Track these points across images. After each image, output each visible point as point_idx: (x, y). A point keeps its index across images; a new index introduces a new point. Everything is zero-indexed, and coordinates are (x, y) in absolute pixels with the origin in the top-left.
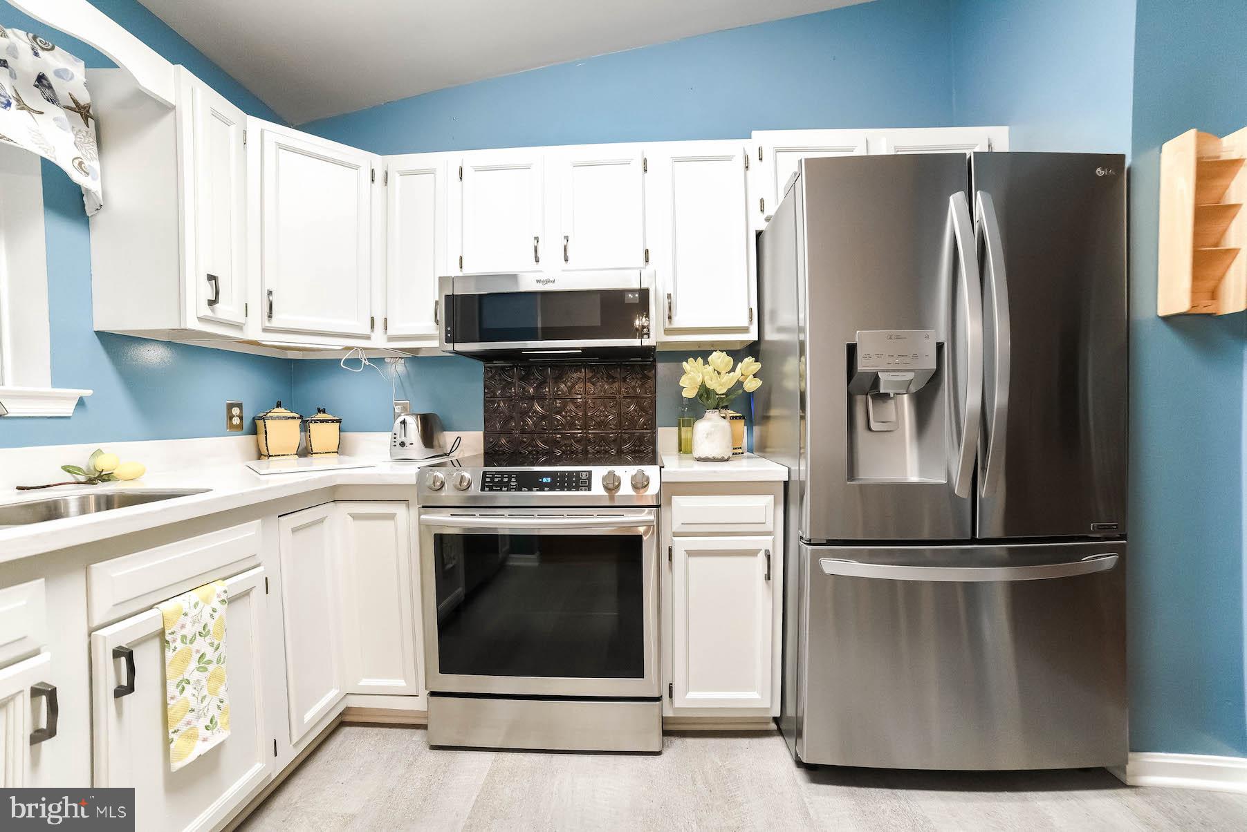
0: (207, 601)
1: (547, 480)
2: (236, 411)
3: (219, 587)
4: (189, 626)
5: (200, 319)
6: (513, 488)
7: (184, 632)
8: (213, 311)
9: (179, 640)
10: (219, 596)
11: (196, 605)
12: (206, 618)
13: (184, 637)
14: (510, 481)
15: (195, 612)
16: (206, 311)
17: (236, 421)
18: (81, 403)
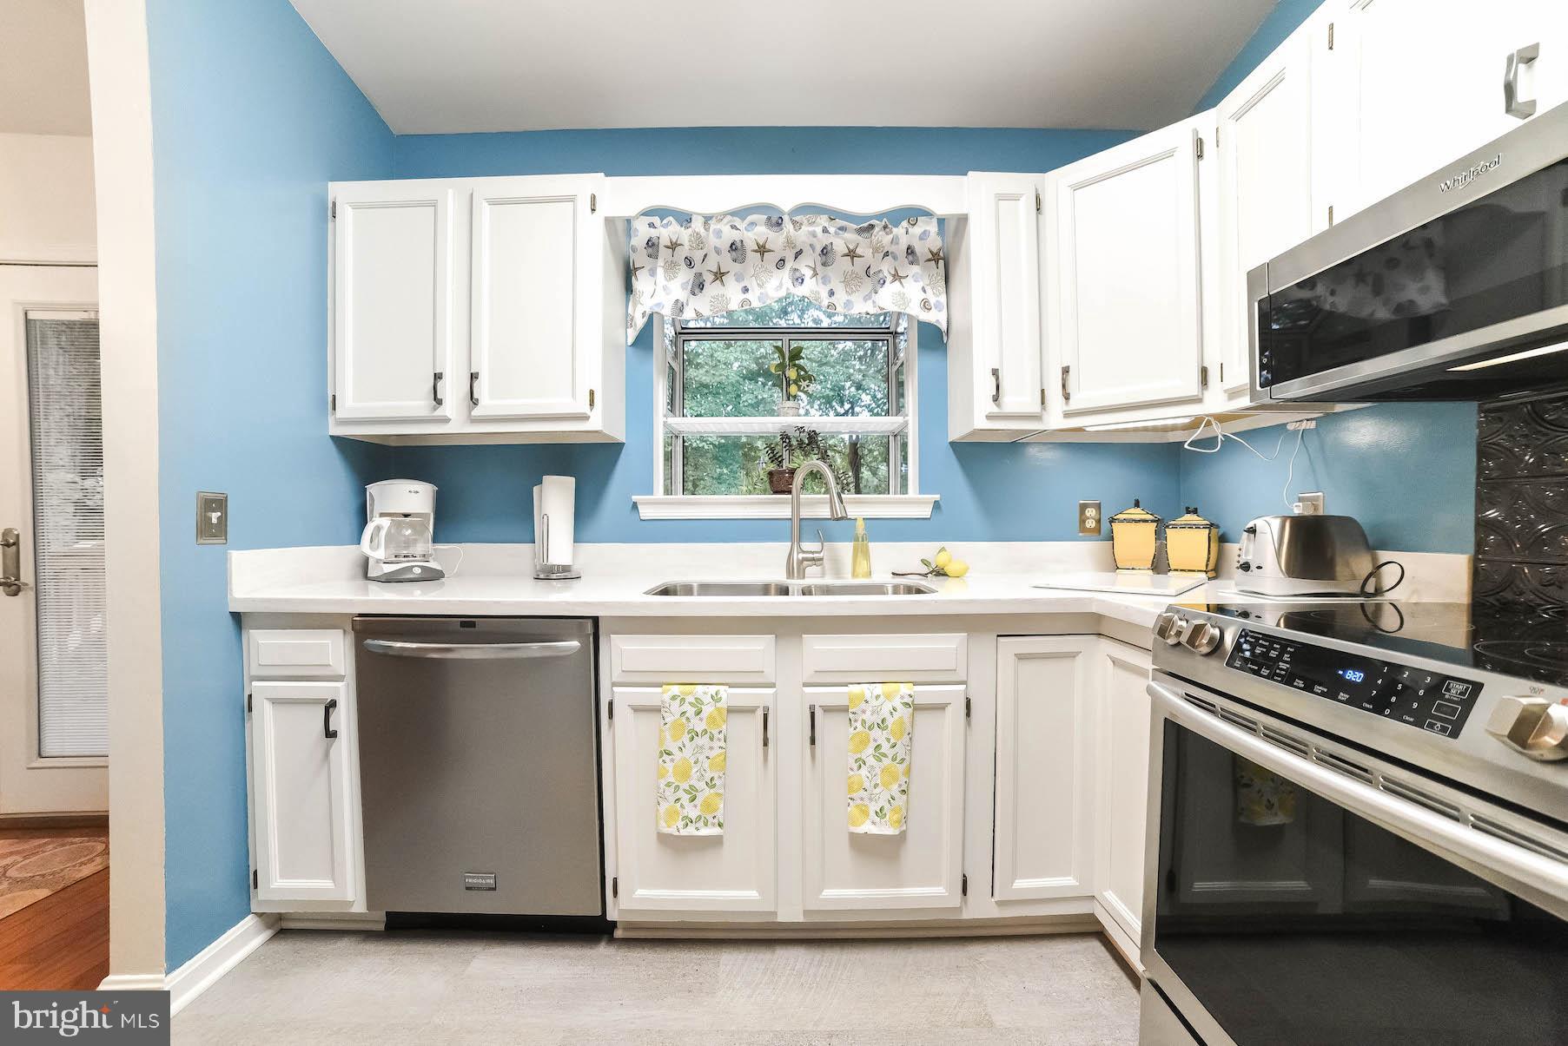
0: (889, 697)
1: (1355, 676)
2: (1091, 512)
3: (906, 689)
4: (868, 713)
5: (990, 417)
6: (1279, 675)
7: (864, 716)
8: (999, 406)
9: (859, 722)
10: (902, 697)
11: (878, 697)
12: (885, 712)
13: (864, 722)
14: (1279, 658)
15: (877, 703)
16: (993, 409)
17: (1091, 524)
18: (937, 506)
